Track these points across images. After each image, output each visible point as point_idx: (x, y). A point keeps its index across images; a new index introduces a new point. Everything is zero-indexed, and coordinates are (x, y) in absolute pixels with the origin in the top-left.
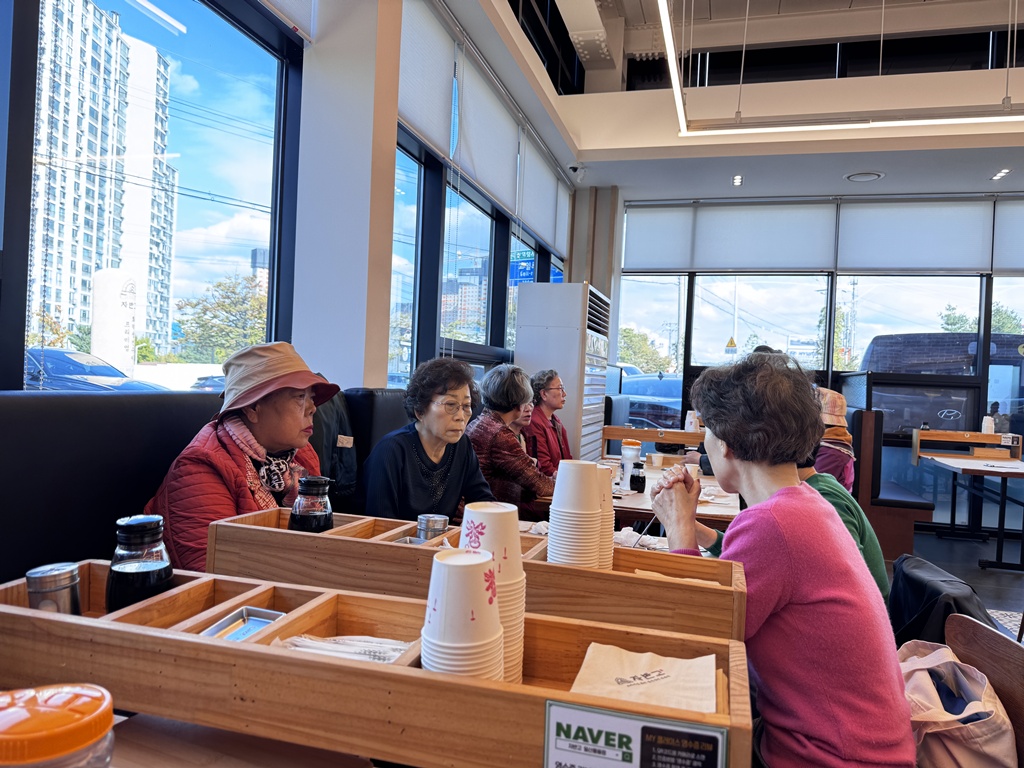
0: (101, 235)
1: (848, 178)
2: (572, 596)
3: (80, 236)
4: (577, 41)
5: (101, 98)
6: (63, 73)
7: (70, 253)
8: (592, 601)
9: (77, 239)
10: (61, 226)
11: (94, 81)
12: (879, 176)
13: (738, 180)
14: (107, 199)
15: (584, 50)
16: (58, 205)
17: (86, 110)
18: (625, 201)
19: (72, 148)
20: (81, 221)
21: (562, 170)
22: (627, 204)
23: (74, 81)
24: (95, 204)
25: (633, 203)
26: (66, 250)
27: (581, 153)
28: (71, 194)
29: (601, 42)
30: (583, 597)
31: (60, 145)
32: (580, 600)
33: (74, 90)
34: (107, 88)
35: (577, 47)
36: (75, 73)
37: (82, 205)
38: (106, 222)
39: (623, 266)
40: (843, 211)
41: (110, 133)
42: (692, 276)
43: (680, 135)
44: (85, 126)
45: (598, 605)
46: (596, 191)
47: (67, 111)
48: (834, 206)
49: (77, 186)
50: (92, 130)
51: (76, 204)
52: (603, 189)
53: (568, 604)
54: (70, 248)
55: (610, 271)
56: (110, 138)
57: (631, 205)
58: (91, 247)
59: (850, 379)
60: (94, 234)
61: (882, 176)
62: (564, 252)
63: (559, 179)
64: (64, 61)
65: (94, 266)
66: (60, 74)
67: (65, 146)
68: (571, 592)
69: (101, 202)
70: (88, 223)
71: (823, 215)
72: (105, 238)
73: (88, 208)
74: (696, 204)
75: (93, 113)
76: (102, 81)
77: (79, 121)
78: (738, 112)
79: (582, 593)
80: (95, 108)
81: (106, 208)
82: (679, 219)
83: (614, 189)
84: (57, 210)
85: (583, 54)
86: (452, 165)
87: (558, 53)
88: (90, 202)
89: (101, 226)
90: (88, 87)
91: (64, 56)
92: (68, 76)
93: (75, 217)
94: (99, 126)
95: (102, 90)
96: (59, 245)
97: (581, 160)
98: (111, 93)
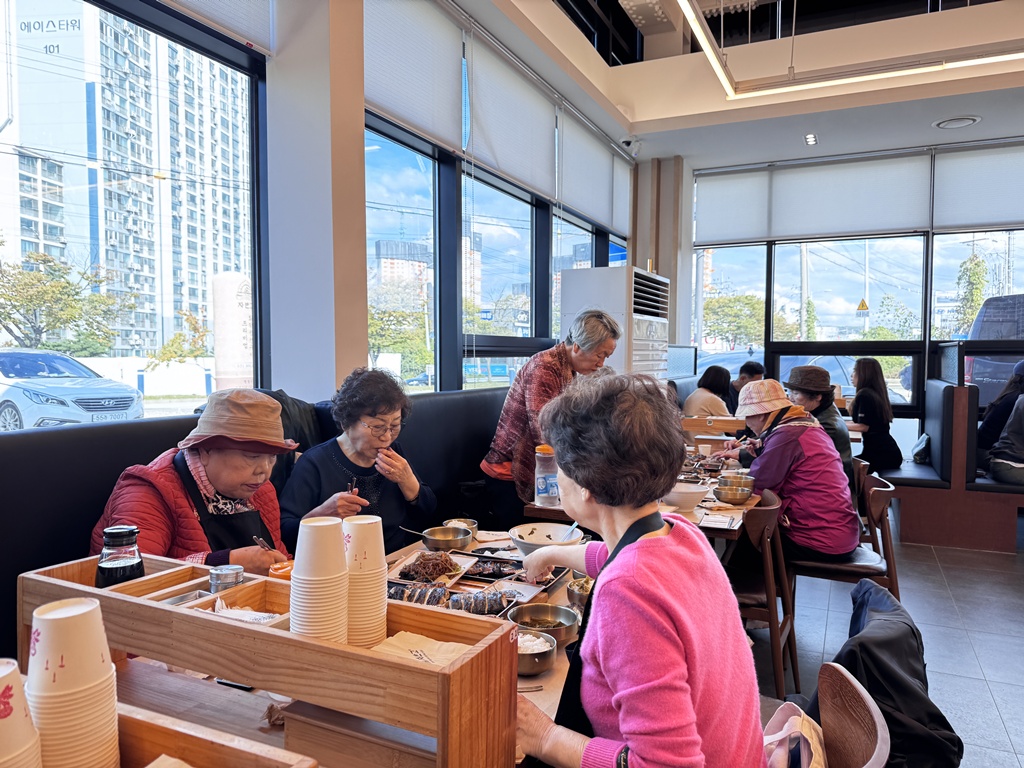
0: (237, 237)
1: (938, 125)
2: (297, 669)
3: (220, 240)
4: (628, 7)
5: (230, 107)
6: (196, 88)
7: (212, 256)
8: (315, 675)
9: (217, 242)
10: (203, 231)
11: (223, 92)
12: (974, 120)
13: (811, 139)
14: (241, 202)
15: (638, 15)
16: (199, 212)
17: (218, 120)
18: (694, 170)
19: (208, 158)
20: (220, 226)
21: (615, 146)
22: (696, 173)
23: (206, 94)
24: (231, 208)
25: (703, 172)
26: (209, 253)
27: (632, 126)
28: (209, 201)
29: (654, 5)
30: (307, 670)
31: (197, 155)
32: (305, 673)
33: (206, 102)
34: (235, 97)
35: (629, 13)
36: (206, 85)
37: (220, 210)
38: (241, 225)
39: (694, 240)
40: (939, 163)
41: (240, 140)
42: (770, 244)
43: (728, 99)
44: (218, 136)
45: (319, 679)
46: (659, 163)
47: (201, 122)
48: (927, 159)
49: (214, 193)
50: (225, 138)
51: (215, 210)
52: (665, 160)
53: (295, 676)
54: (212, 252)
55: (676, 245)
56: (240, 145)
57: (699, 174)
58: (230, 248)
59: (946, 350)
60: (232, 236)
61: (978, 120)
62: (627, 230)
63: (614, 154)
64: (196, 75)
65: (233, 266)
66: (193, 89)
67: (201, 156)
68: (297, 665)
69: (236, 206)
70: (226, 226)
71: (917, 168)
72: (242, 239)
73: (225, 212)
74: (772, 168)
75: (224, 122)
76: (230, 91)
77: (213, 131)
78: (792, 68)
79: (306, 666)
80: (225, 117)
81: (241, 211)
82: (754, 185)
83: (678, 160)
84: (199, 217)
85: (638, 20)
86: (465, 157)
87: (608, 22)
88: (226, 207)
89: (237, 228)
90: (218, 97)
91: (195, 71)
92: (200, 89)
93: (215, 222)
94: (230, 134)
95: (231, 99)
96: (202, 249)
97: (634, 133)
98: (239, 101)
